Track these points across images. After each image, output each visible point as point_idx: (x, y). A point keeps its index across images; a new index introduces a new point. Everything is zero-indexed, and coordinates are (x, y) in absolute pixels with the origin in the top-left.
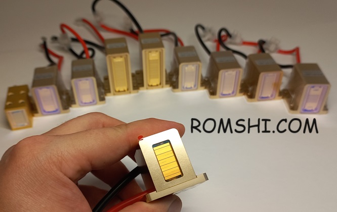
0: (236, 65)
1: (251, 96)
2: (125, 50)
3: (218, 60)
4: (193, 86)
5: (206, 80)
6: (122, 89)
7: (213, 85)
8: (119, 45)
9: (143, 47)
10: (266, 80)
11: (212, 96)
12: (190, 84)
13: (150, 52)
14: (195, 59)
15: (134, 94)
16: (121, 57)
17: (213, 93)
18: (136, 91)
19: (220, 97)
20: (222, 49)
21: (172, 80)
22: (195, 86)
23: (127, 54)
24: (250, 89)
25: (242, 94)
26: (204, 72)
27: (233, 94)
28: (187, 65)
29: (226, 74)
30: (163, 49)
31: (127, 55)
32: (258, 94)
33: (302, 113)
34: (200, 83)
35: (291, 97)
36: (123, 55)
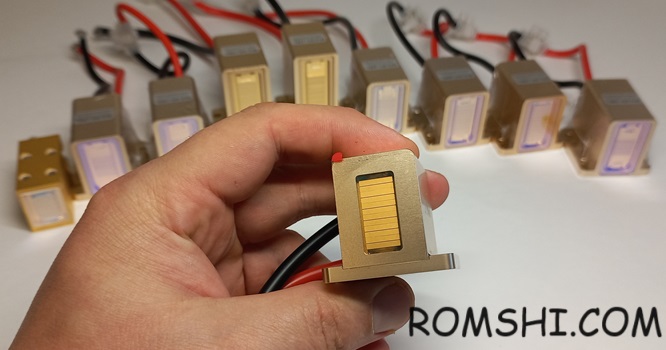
0: (474, 86)
1: (506, 144)
2: (259, 59)
3: (440, 76)
4: (392, 125)
5: (417, 112)
7: (432, 124)
8: (246, 49)
9: (292, 53)
10: (535, 114)
11: (431, 146)
13: (309, 62)
14: (397, 74)
16: (252, 73)
17: (433, 139)
19: (447, 148)
20: (444, 53)
22: (397, 125)
23: (264, 67)
24: (504, 130)
25: (487, 140)
26: (412, 99)
27: (472, 141)
28: (382, 88)
29: (459, 102)
30: (336, 57)
31: (263, 70)
32: (518, 140)
33: (602, 175)
34: (406, 118)
35: (583, 145)
36: (257, 69)
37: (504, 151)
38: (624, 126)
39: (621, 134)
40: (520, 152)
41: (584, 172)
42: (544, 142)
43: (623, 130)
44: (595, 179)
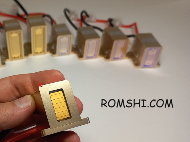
0: (96, 36)
1: (107, 57)
2: (19, 28)
3: (83, 33)
4: (66, 52)
5: (75, 47)
6: (16, 56)
7: (80, 51)
8: (14, 24)
9: (30, 26)
10: (118, 46)
11: (80, 59)
12: (64, 51)
13: (36, 29)
14: (67, 33)
15: (25, 60)
16: (16, 33)
17: (81, 56)
18: (26, 57)
19: (86, 59)
20: (84, 26)
21: (52, 48)
22: (67, 52)
23: (20, 31)
24: (107, 52)
25: (100, 56)
26: (73, 42)
27: (95, 56)
28: (62, 37)
29: (90, 42)
30: (46, 27)
31: (20, 32)
32: (112, 56)
33: (142, 68)
34: (71, 49)
35: (135, 57)
36: (18, 31)
37: (106, 60)
38: (150, 49)
39: (150, 52)
40: (112, 60)
41: (136, 67)
42: (121, 57)
43: (150, 51)
44: (140, 69)
